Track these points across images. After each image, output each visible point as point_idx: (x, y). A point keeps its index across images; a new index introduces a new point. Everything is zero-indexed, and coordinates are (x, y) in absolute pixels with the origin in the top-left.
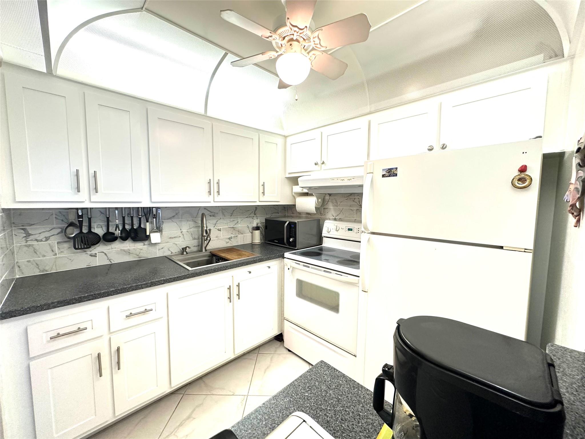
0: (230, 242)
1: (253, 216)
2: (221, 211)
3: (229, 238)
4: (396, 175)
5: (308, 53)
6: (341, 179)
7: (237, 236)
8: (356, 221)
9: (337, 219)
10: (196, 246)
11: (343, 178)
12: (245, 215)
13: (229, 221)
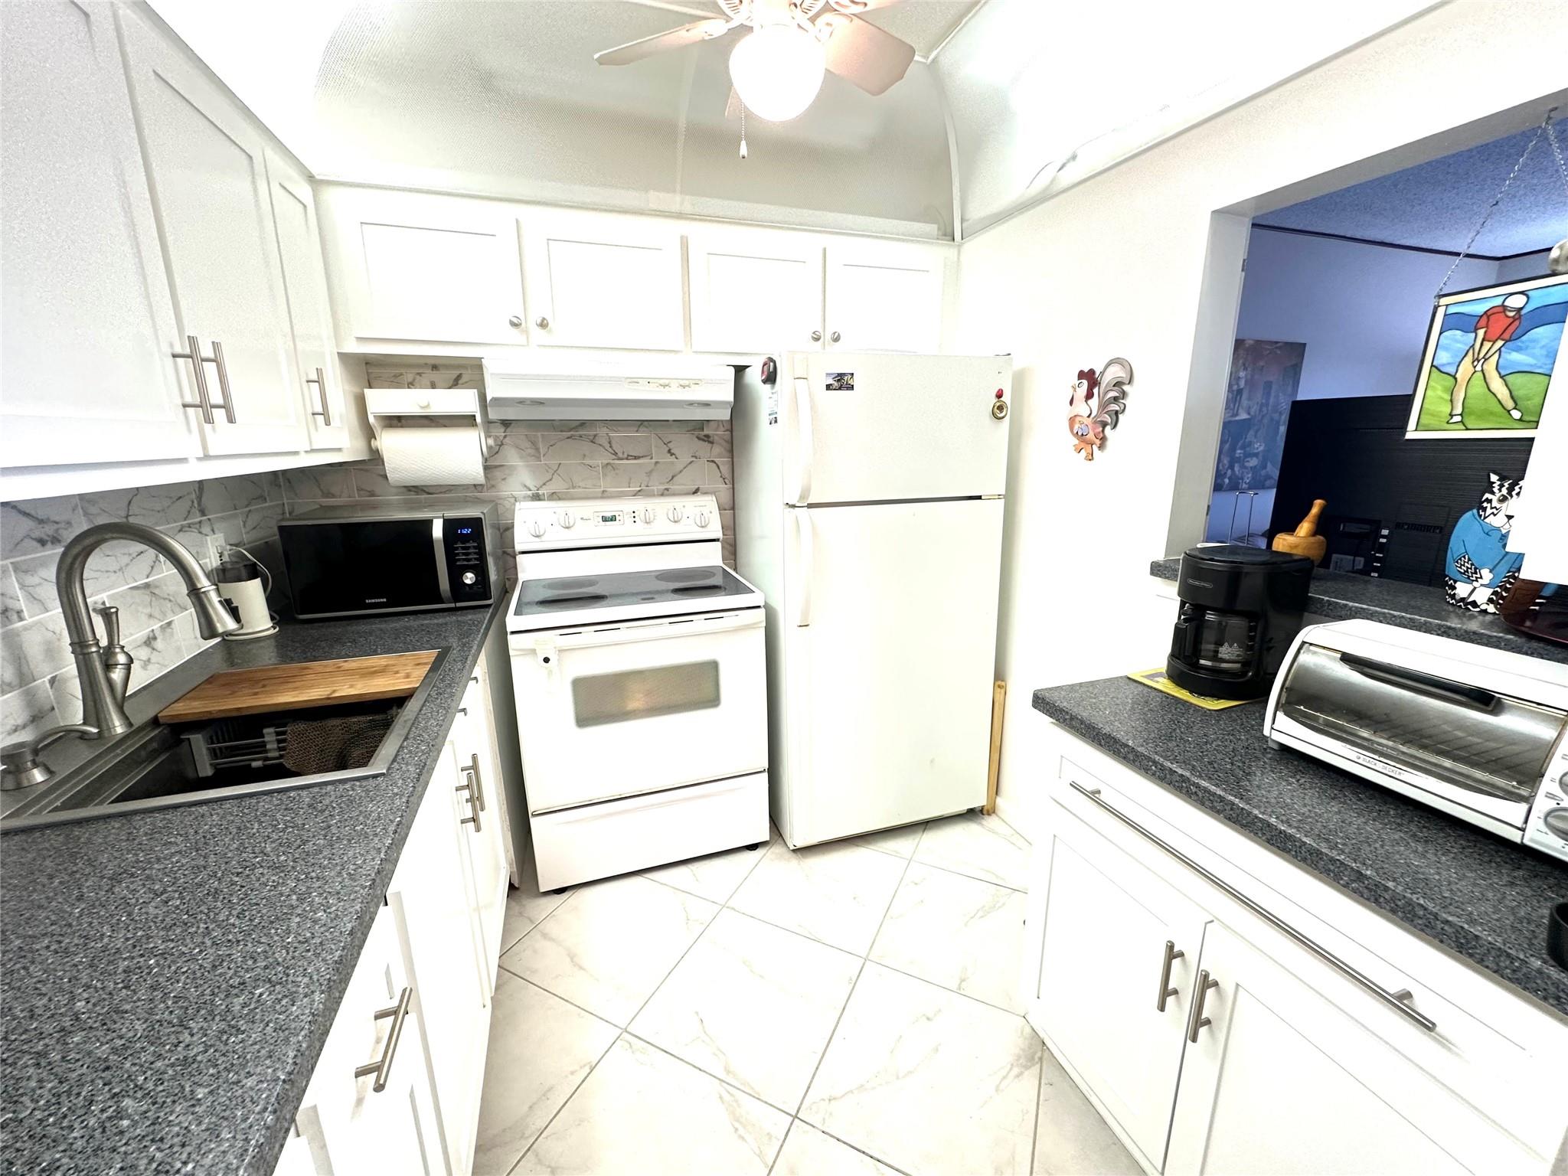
0: (155, 657)
1: (200, 522)
2: (81, 511)
3: (145, 642)
4: (852, 388)
5: (813, 20)
6: (661, 382)
7: (169, 624)
8: (606, 494)
9: (542, 497)
10: (24, 727)
11: (667, 382)
12: (175, 522)
13: (126, 560)
